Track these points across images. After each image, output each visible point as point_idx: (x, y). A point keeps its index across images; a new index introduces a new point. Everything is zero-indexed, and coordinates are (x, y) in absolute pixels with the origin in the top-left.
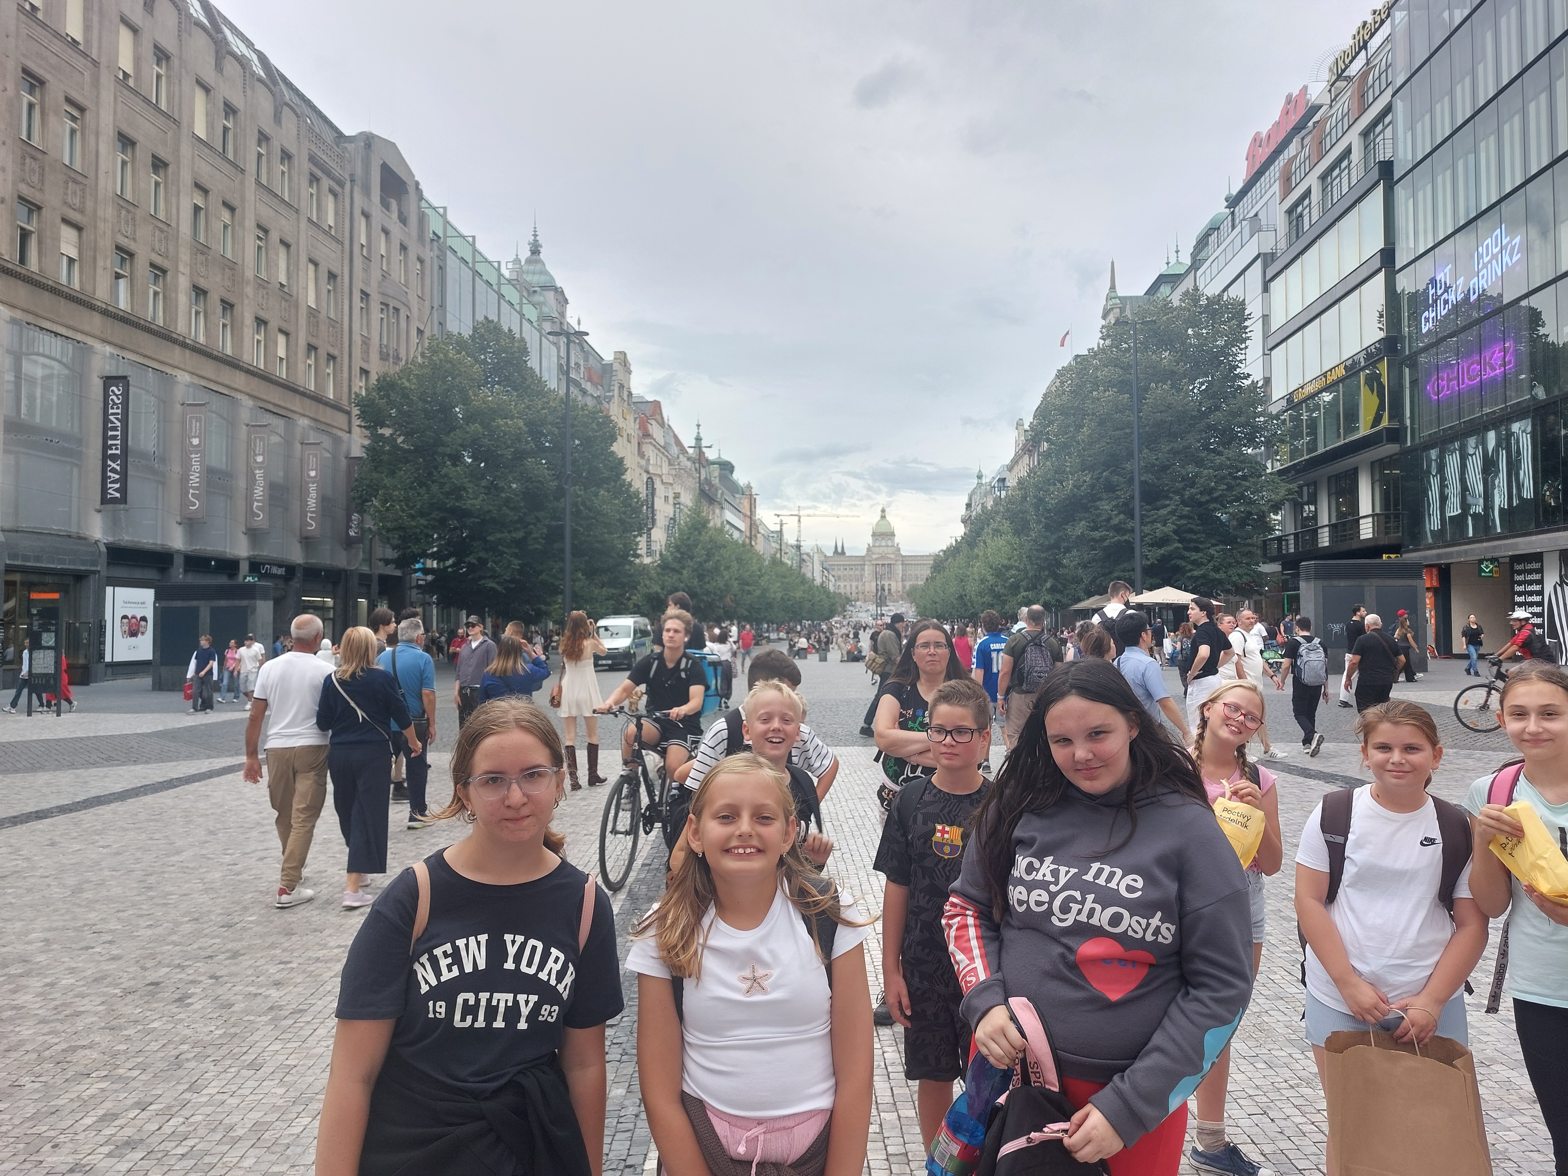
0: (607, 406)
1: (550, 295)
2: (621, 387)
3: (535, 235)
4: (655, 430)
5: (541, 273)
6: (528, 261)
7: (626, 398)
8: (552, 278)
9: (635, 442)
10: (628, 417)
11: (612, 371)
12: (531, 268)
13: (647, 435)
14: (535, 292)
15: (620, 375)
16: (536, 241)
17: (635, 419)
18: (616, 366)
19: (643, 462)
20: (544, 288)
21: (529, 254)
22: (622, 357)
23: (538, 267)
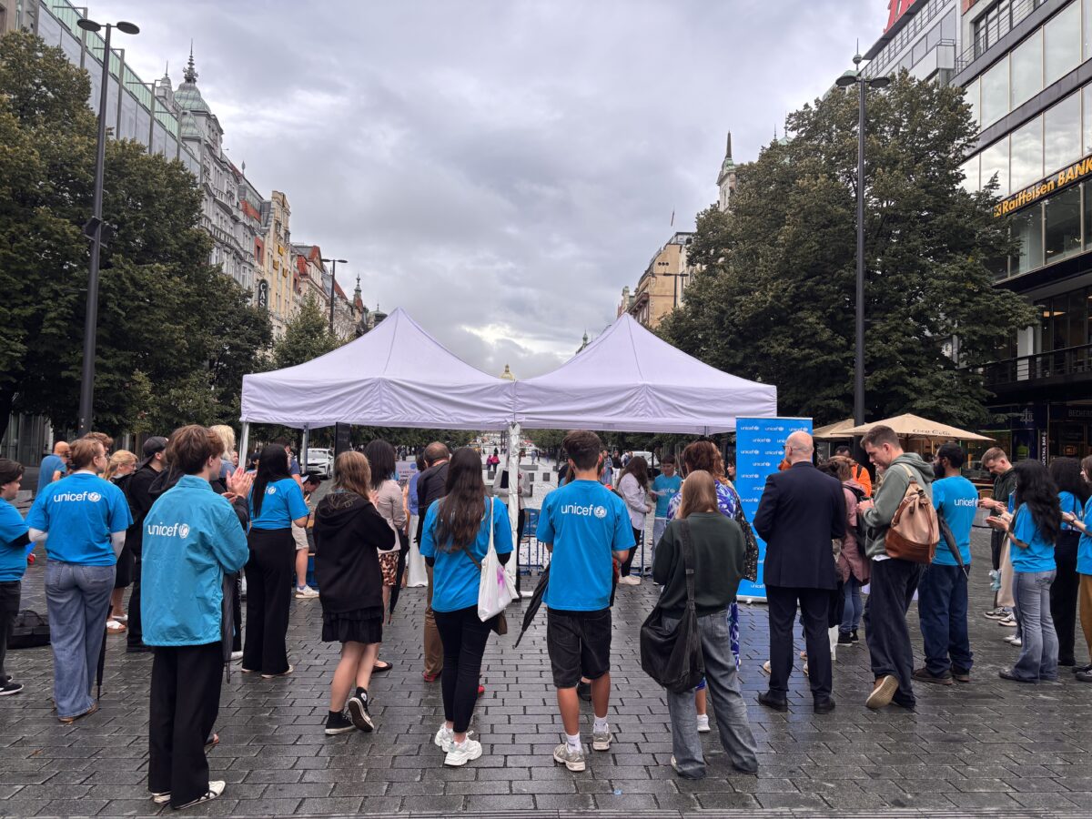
0: (261, 238)
1: (203, 120)
2: (278, 224)
3: (191, 64)
4: (312, 270)
5: (194, 99)
6: (182, 87)
7: (283, 236)
8: (207, 106)
9: (291, 278)
10: (284, 253)
11: (270, 208)
12: (185, 93)
13: (304, 274)
14: (185, 114)
15: (277, 213)
16: (191, 69)
17: (292, 257)
18: (274, 205)
19: (298, 298)
20: (196, 113)
21: (184, 80)
22: (281, 198)
23: (192, 94)
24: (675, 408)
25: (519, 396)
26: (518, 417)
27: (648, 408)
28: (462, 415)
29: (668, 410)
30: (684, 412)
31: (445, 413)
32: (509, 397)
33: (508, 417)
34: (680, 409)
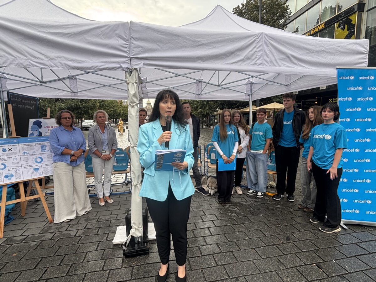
24: (288, 57)
25: (135, 39)
26: (134, 62)
27: (265, 57)
28: (67, 59)
29: (282, 59)
30: (296, 61)
31: (47, 57)
32: (123, 39)
33: (124, 62)
34: (292, 59)
